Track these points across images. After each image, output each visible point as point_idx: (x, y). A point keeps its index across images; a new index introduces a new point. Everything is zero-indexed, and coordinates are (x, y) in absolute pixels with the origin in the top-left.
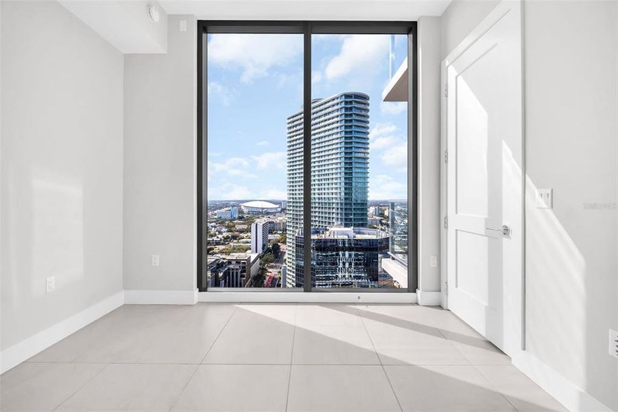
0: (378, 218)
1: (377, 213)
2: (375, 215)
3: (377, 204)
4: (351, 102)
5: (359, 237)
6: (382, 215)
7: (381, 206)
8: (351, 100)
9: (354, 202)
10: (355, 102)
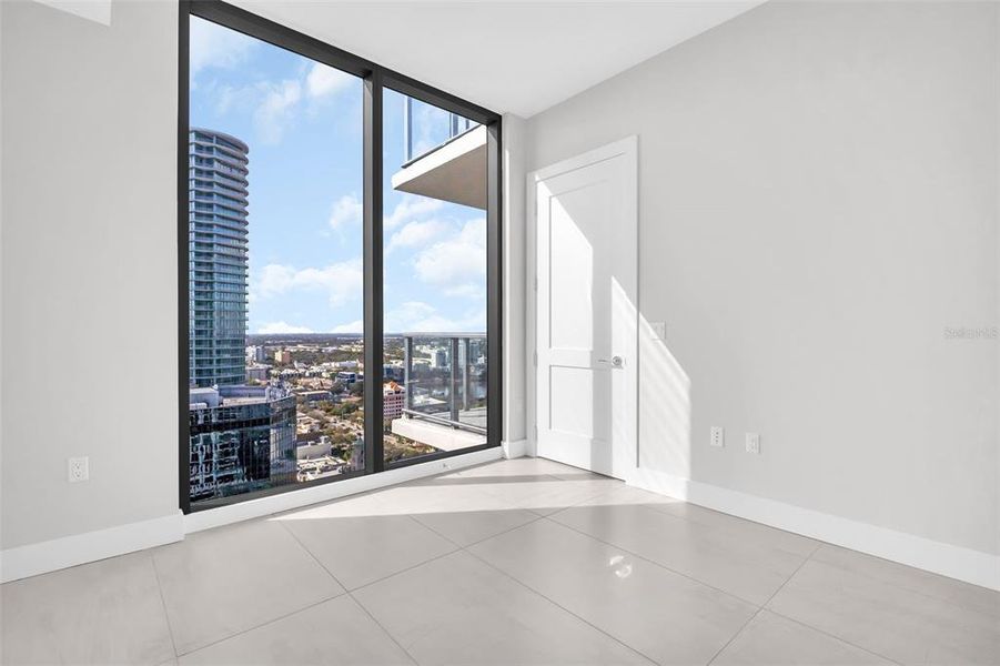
0: (261, 366)
1: (261, 358)
2: (257, 361)
3: (261, 341)
4: (209, 149)
5: (228, 402)
6: (270, 360)
7: (268, 345)
8: (209, 144)
9: (216, 337)
10: (219, 150)
